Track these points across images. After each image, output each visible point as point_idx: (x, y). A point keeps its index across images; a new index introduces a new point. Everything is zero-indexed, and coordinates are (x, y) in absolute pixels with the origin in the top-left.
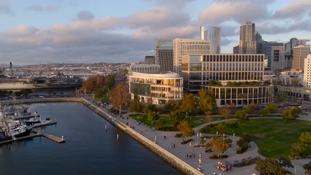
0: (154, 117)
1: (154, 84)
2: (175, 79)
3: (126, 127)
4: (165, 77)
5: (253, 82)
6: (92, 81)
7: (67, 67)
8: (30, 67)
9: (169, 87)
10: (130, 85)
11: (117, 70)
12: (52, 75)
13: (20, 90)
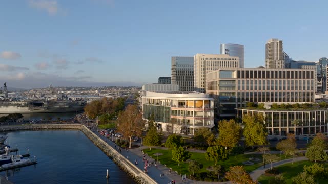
0: (182, 156)
1: (175, 106)
2: (204, 99)
3: (140, 173)
4: (190, 98)
5: (306, 104)
6: (97, 104)
7: (75, 90)
8: (36, 91)
9: (196, 110)
10: (143, 108)
11: (127, 94)
12: (54, 97)
13: (8, 115)
